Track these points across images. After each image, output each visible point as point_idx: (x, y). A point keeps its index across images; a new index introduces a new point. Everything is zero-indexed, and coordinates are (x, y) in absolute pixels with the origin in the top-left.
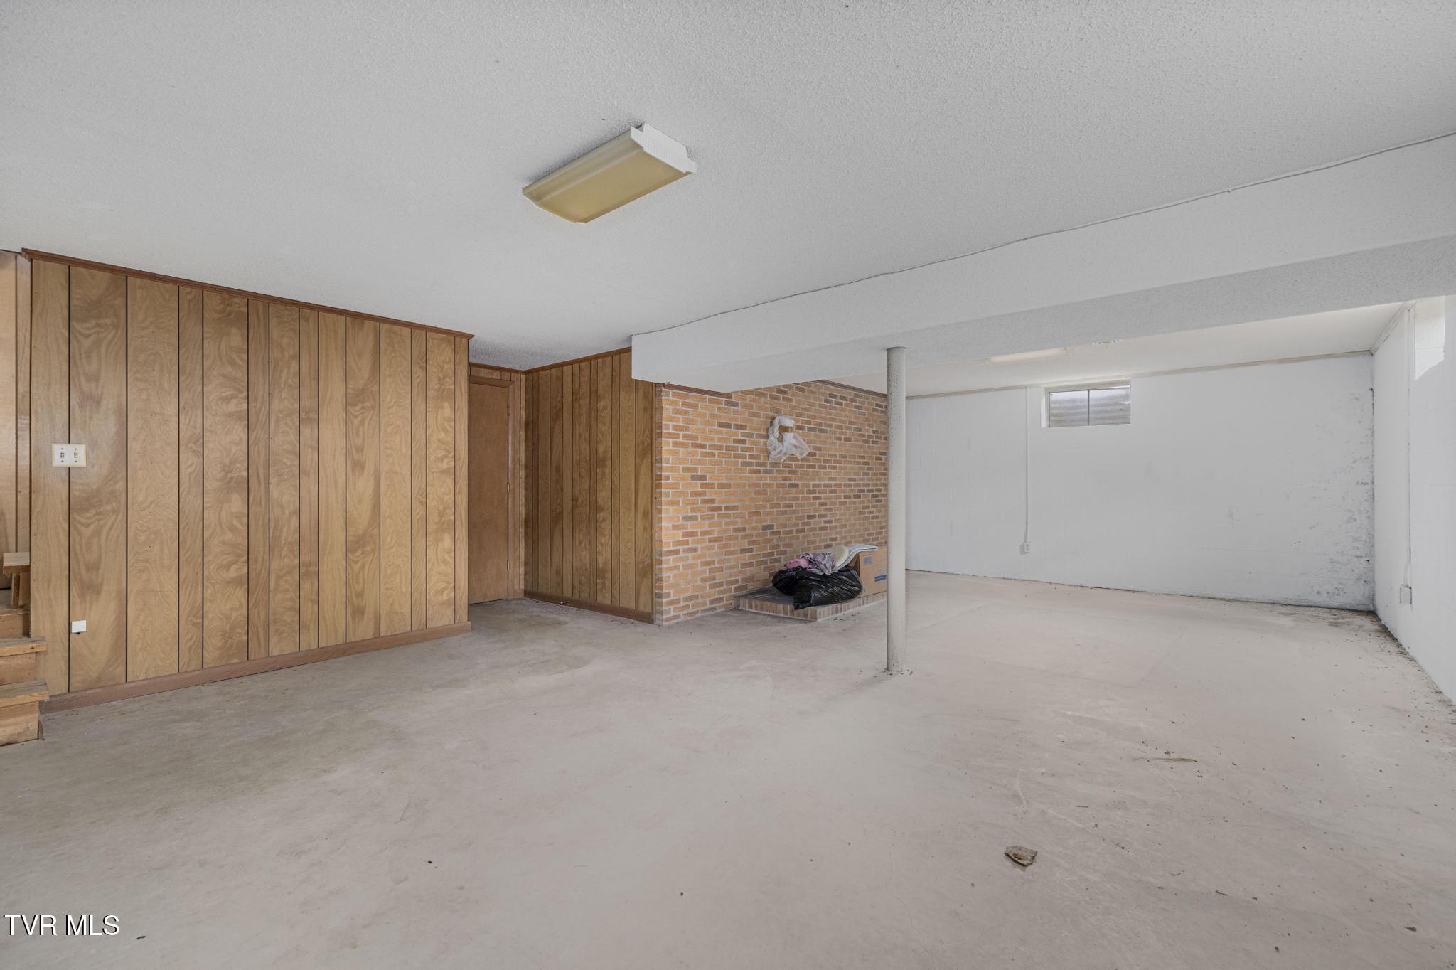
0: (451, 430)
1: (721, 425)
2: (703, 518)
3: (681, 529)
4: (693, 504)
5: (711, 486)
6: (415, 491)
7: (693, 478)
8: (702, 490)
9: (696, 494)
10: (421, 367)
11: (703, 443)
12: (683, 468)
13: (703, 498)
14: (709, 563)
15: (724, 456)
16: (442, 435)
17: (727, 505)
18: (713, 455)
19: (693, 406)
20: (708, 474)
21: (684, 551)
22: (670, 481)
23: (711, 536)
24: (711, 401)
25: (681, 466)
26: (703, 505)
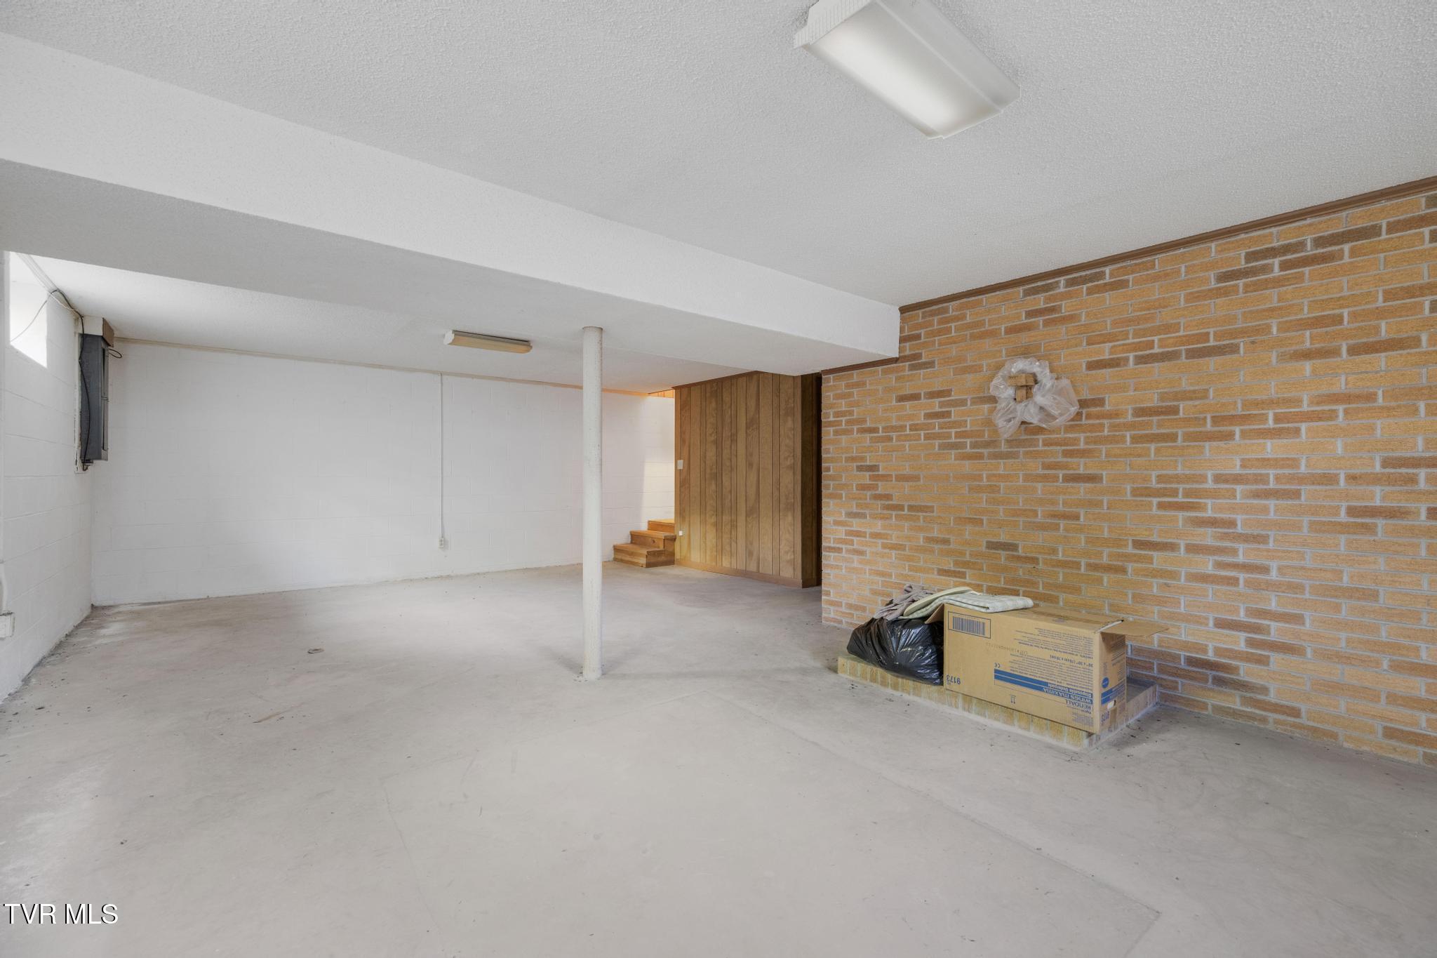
0: (791, 436)
1: (902, 399)
2: (874, 517)
3: (844, 526)
4: (861, 499)
5: (886, 478)
6: (774, 480)
7: (860, 468)
8: (871, 482)
9: (863, 487)
10: (777, 396)
11: (873, 426)
12: (846, 458)
13: (874, 492)
14: (882, 574)
15: (908, 439)
16: (788, 441)
17: (912, 503)
18: (890, 439)
19: (857, 385)
20: (881, 464)
21: (848, 551)
22: (831, 472)
23: (885, 541)
24: (884, 372)
25: (844, 456)
26: (873, 501)
